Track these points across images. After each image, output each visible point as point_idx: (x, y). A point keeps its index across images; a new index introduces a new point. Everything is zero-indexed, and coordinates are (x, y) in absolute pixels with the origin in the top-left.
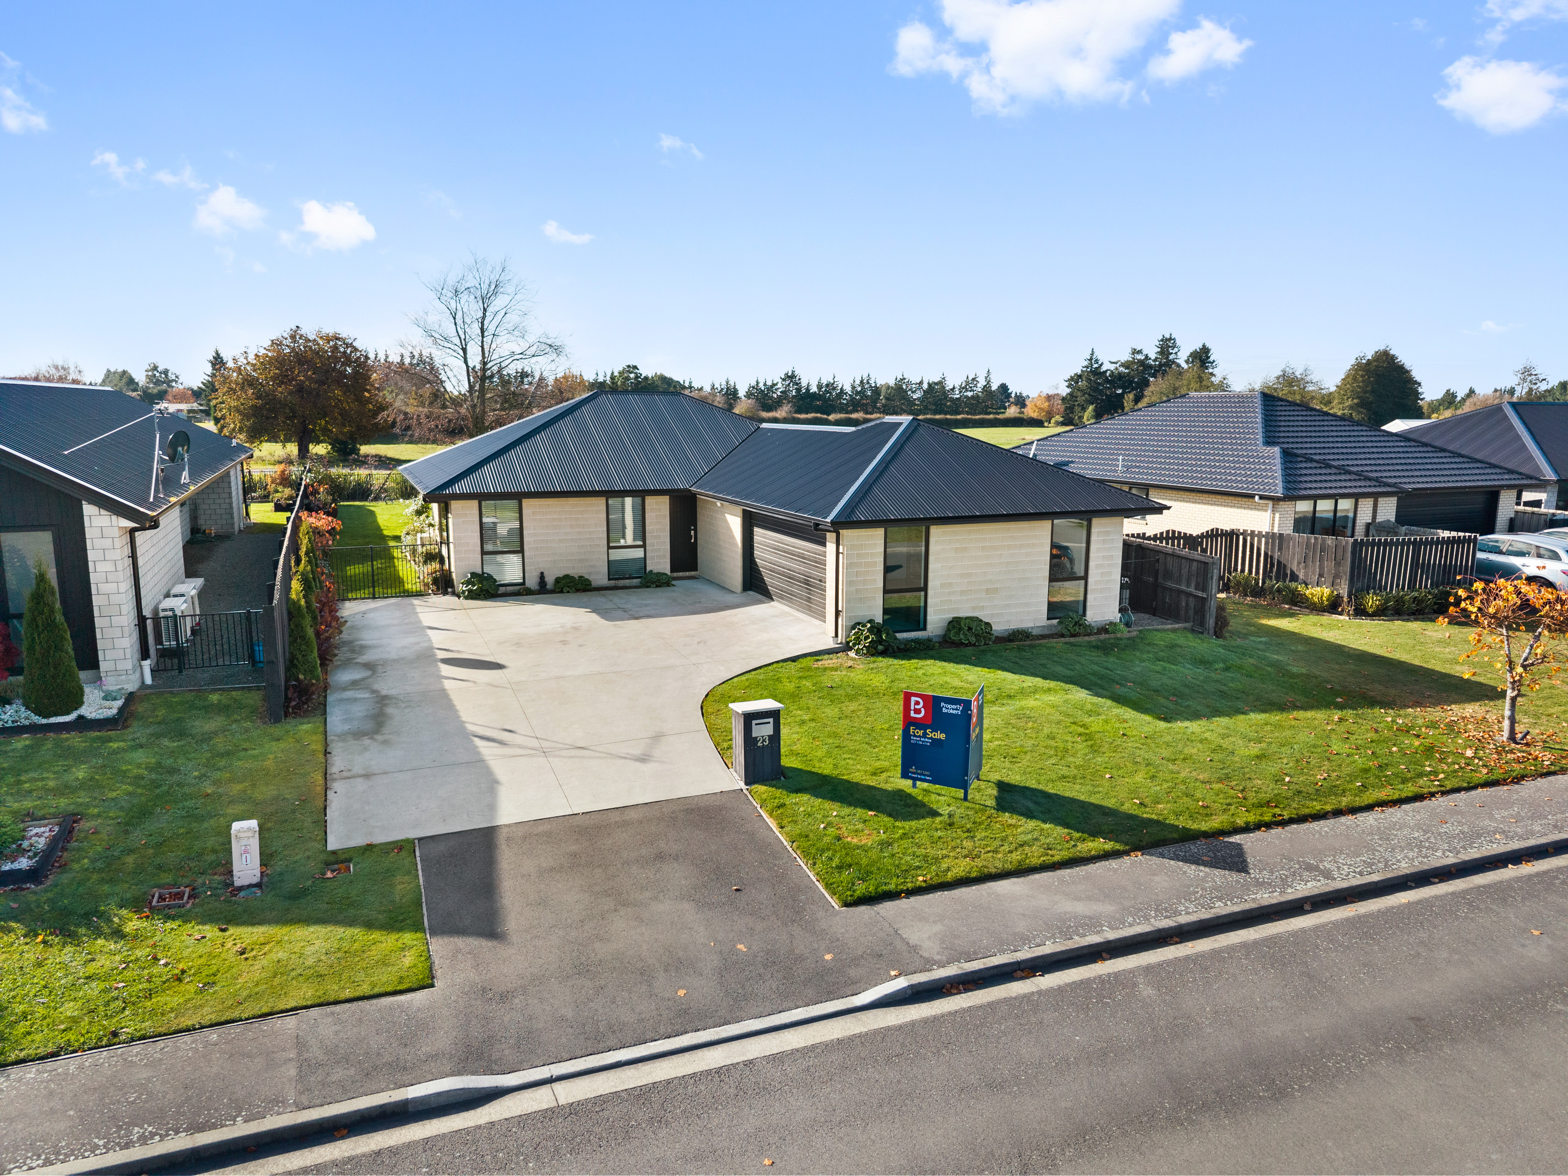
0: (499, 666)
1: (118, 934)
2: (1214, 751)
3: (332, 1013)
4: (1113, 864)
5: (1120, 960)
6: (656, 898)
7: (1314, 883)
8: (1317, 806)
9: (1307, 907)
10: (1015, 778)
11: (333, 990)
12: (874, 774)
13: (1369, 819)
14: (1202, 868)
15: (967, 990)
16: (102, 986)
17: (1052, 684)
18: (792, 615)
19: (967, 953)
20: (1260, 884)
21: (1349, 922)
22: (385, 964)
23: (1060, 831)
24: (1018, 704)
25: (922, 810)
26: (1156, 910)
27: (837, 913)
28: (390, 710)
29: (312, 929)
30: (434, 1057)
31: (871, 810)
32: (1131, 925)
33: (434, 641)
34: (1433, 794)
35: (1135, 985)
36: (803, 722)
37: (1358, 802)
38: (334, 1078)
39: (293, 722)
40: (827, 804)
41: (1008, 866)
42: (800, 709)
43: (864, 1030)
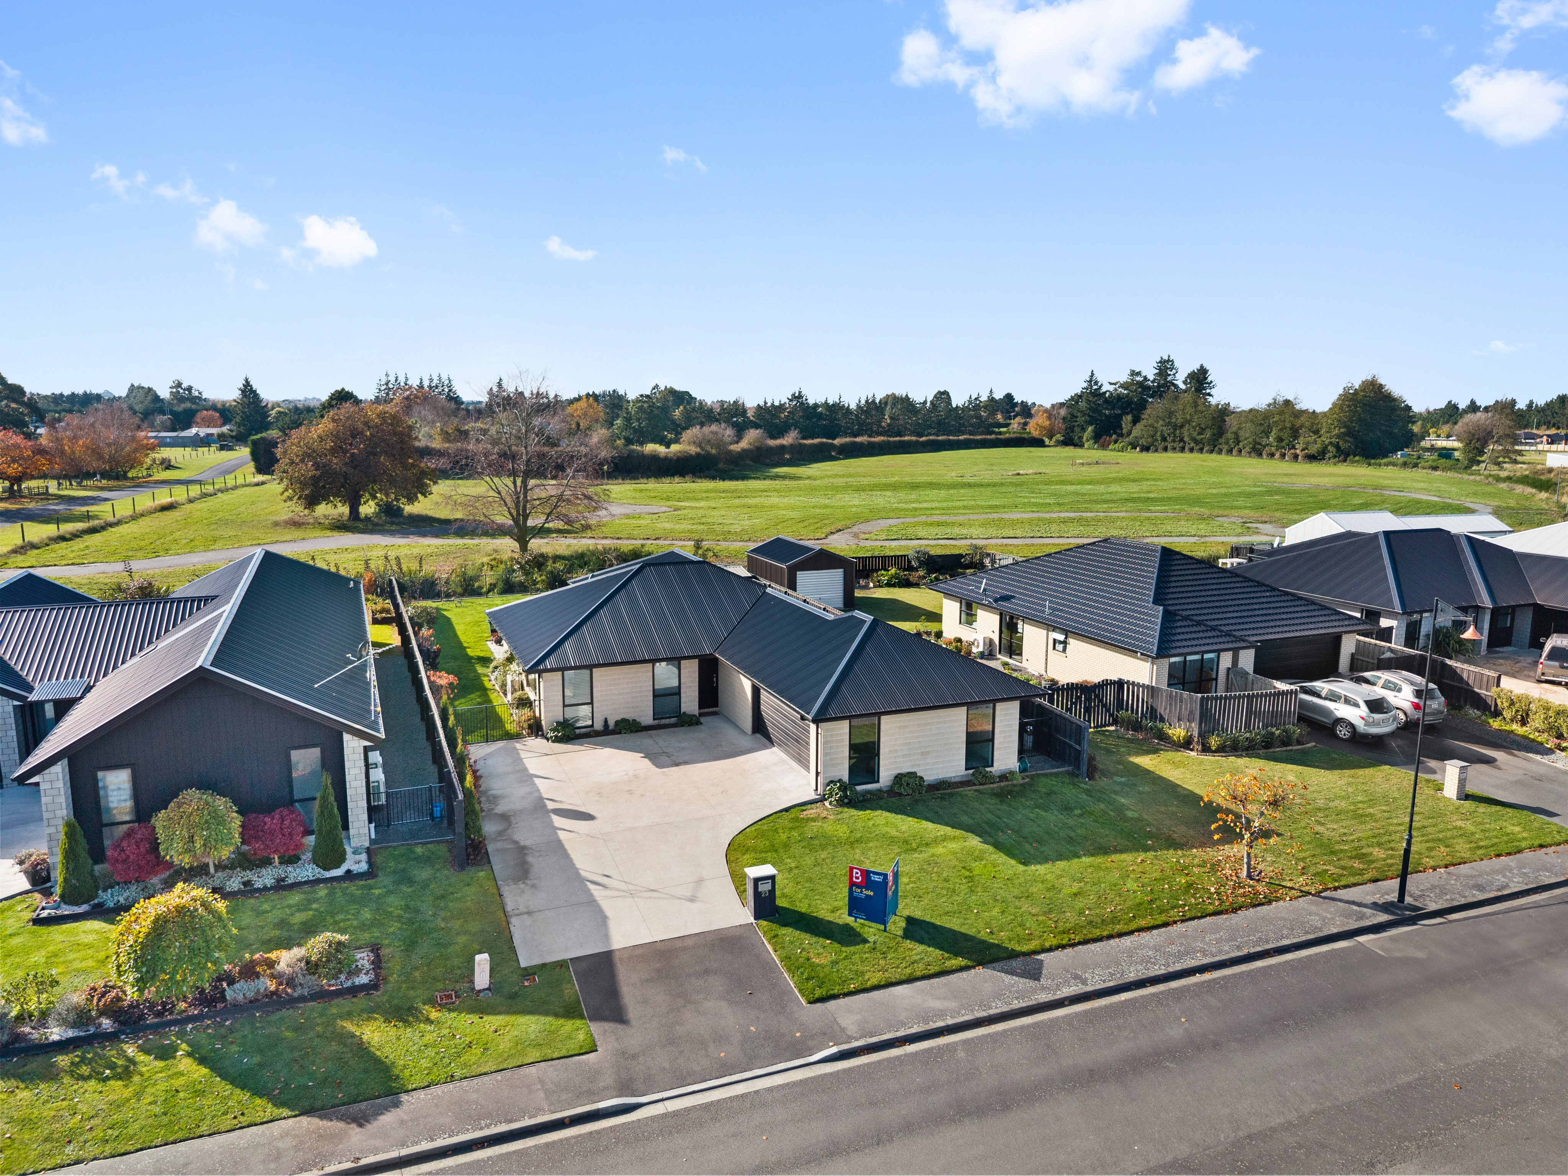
0: (589, 817)
1: (429, 1021)
2: (1048, 890)
3: (552, 1065)
4: (964, 974)
5: (953, 1036)
6: (705, 999)
7: (1074, 988)
8: (1097, 933)
9: (1066, 1003)
10: (918, 914)
11: (550, 1053)
12: (833, 912)
13: (1127, 941)
14: (1014, 977)
15: (868, 1053)
16: (435, 1050)
17: (958, 832)
18: (788, 764)
19: (871, 1033)
20: (1043, 988)
21: (1086, 1012)
22: (570, 1038)
23: (938, 952)
24: (932, 850)
25: (859, 939)
26: (980, 1006)
27: (805, 1008)
28: (530, 859)
29: (527, 1017)
30: (606, 1088)
31: (828, 939)
32: (963, 1015)
33: (542, 791)
34: (1175, 922)
35: (956, 1051)
36: (791, 869)
37: (1126, 928)
38: (563, 1098)
39: (473, 869)
40: (803, 935)
41: (903, 978)
42: (789, 858)
43: (813, 1075)
